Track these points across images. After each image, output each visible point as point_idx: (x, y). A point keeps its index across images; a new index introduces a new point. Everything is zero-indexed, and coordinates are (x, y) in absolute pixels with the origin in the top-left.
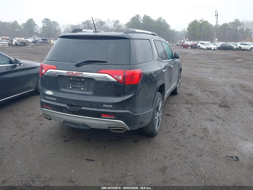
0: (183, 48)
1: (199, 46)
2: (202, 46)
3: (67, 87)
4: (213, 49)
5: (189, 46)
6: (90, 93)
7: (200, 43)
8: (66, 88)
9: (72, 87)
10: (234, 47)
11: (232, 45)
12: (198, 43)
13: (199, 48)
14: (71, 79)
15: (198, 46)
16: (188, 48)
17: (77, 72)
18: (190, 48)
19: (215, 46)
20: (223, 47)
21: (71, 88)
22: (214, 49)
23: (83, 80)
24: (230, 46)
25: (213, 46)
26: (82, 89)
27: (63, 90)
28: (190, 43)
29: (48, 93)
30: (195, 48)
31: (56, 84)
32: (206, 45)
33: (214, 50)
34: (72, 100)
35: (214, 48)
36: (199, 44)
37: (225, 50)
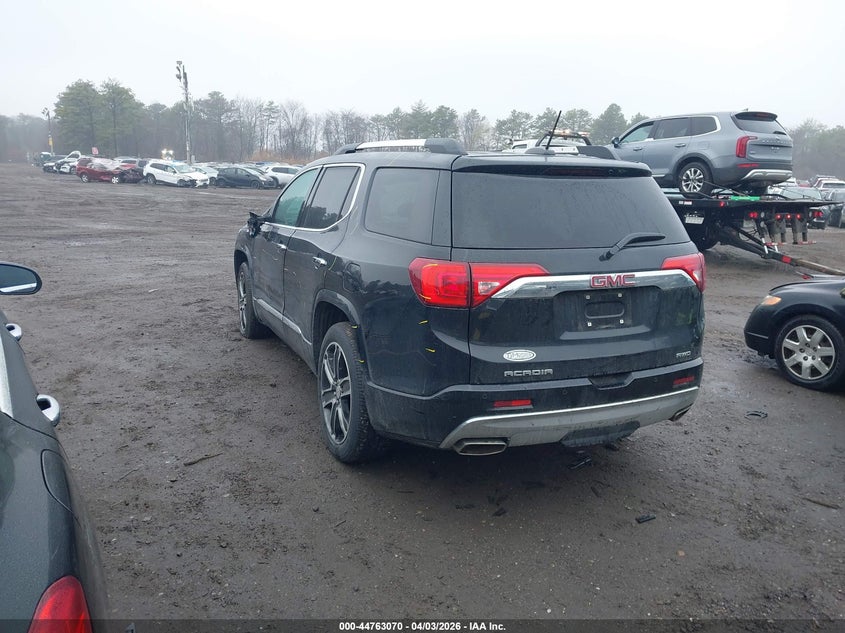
0: (89, 182)
1: (149, 175)
2: (159, 175)
3: (577, 325)
4: (199, 183)
5: (111, 174)
6: (642, 329)
7: (153, 166)
8: (577, 330)
9: (592, 321)
10: (261, 178)
11: (253, 172)
12: (145, 163)
13: (150, 180)
14: (588, 297)
15: (145, 174)
16: (109, 182)
17: (622, 275)
18: (115, 180)
19: (206, 177)
20: (228, 178)
21: (590, 324)
22: (202, 184)
23: (620, 295)
24: (249, 175)
25: (199, 177)
26: (622, 322)
27: (567, 336)
28: (114, 164)
29: (515, 357)
30: (135, 181)
31: (548, 323)
32: (175, 172)
33: (205, 186)
34: (607, 358)
35: (202, 181)
36: (147, 169)
37: (233, 186)
